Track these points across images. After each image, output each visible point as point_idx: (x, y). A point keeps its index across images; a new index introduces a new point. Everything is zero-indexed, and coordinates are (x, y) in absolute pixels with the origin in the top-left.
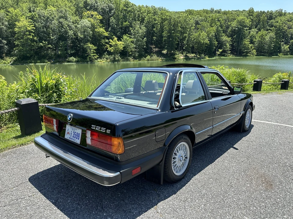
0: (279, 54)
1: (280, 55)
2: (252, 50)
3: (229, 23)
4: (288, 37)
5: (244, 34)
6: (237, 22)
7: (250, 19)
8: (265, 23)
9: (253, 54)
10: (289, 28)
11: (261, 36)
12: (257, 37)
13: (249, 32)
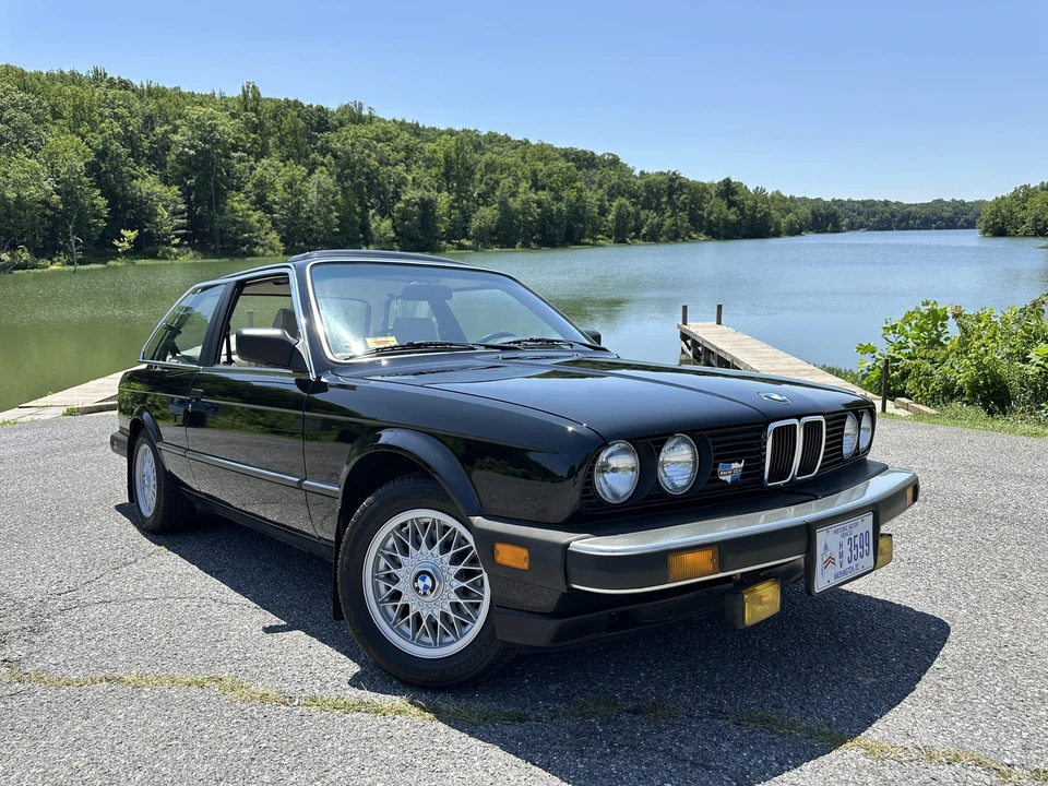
2: (267, 234)
3: (158, 130)
4: (385, 192)
5: (228, 175)
6: (190, 128)
7: (248, 121)
8: (301, 140)
9: (272, 249)
10: (384, 162)
11: (290, 184)
12: (279, 187)
13: (252, 168)
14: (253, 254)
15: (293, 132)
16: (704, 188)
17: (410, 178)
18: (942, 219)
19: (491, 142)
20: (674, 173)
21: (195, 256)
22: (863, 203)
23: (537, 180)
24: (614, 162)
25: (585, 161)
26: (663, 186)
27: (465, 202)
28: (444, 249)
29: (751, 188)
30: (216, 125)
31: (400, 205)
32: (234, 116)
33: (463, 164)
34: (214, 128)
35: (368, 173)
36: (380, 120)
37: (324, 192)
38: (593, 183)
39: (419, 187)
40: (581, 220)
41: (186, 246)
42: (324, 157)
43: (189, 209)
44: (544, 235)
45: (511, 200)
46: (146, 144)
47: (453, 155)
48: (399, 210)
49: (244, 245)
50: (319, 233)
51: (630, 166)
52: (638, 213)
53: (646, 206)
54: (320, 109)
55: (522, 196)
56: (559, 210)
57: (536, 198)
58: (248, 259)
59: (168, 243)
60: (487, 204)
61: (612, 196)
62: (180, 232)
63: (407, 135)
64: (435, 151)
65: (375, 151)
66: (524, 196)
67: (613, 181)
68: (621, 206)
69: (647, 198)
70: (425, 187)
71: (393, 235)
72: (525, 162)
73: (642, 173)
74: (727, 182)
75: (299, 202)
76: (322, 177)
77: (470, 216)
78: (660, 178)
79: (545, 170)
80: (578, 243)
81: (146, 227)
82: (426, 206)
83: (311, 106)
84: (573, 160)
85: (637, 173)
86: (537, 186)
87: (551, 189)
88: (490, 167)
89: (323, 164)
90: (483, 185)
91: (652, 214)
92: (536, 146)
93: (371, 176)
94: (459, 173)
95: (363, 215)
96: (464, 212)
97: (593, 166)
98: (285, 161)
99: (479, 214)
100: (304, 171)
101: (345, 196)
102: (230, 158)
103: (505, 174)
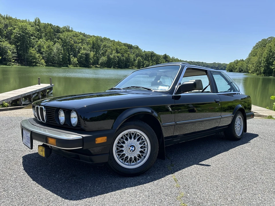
0: (69, 66)
1: (71, 66)
2: (41, 60)
3: (9, 28)
4: (75, 50)
5: (30, 43)
6: (19, 28)
7: (36, 28)
8: (52, 35)
9: (42, 65)
10: (75, 42)
11: (49, 47)
12: (45, 47)
13: (37, 42)
14: (36, 66)
15: (50, 32)
16: (160, 56)
17: (83, 47)
18: (215, 67)
19: (105, 40)
20: (152, 52)
21: (18, 65)
22: (197, 62)
23: (117, 50)
24: (137, 48)
25: (130, 47)
26: (150, 55)
27: (98, 55)
28: (92, 67)
29: (171, 57)
30: (27, 28)
31: (80, 54)
32: (32, 26)
33: (97, 45)
34: (26, 29)
35: (71, 45)
36: (74, 31)
37: (58, 49)
38: (132, 53)
39: (85, 50)
40: (129, 62)
41: (16, 62)
42: (58, 40)
43: (17, 52)
44: (119, 65)
45: (110, 55)
46: (5, 32)
47: (95, 42)
48: (79, 56)
49: (34, 63)
50: (57, 60)
51: (141, 49)
52: (143, 61)
53: (145, 60)
54: (58, 27)
55: (113, 55)
56: (123, 59)
57: (117, 55)
58: (35, 67)
59: (10, 61)
60: (103, 56)
61: (137, 57)
62: (14, 58)
63: (82, 36)
64: (90, 41)
65: (73, 39)
66: (114, 55)
67: (137, 53)
68: (139, 59)
69: (146, 58)
70: (87, 50)
71: (77, 62)
72: (114, 46)
73: (144, 51)
74: (165, 55)
75: (51, 52)
76: (58, 45)
77: (99, 59)
78: (149, 53)
79: (120, 48)
80: (128, 68)
81: (4, 56)
82: (87, 55)
83: (55, 26)
84: (127, 46)
85: (143, 51)
86: (117, 52)
87: (121, 53)
88: (105, 46)
89: (58, 42)
90: (103, 51)
91: (147, 62)
92: (117, 42)
93: (72, 46)
94: (96, 47)
95: (69, 57)
96: (97, 58)
97: (132, 48)
98: (47, 40)
99: (101, 58)
100: (53, 43)
101: (64, 51)
102: (30, 38)
103: (109, 49)
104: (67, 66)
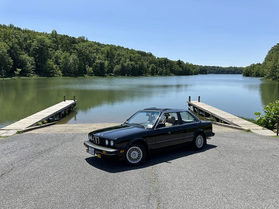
0: (85, 75)
2: (58, 71)
3: (28, 41)
4: (91, 60)
5: (47, 54)
6: (37, 41)
7: (53, 40)
8: (68, 46)
9: (59, 75)
10: (91, 52)
11: (65, 58)
12: (62, 58)
13: (54, 53)
14: (54, 76)
15: (66, 44)
16: (173, 62)
17: (97, 57)
18: (232, 71)
19: (118, 48)
20: (166, 58)
21: (37, 76)
22: (212, 67)
23: (131, 58)
24: (151, 55)
25: (143, 54)
26: (163, 61)
27: (112, 64)
28: (106, 76)
29: (185, 63)
31: (95, 64)
32: (49, 39)
33: (112, 54)
34: (44, 42)
36: (89, 41)
38: (145, 60)
39: (100, 59)
40: (142, 69)
41: (35, 73)
42: (74, 50)
43: (36, 63)
44: (133, 73)
45: (124, 63)
46: (25, 45)
47: (109, 51)
48: (94, 65)
49: (51, 74)
50: (73, 71)
51: (155, 56)
52: (157, 68)
53: (159, 66)
54: (73, 38)
56: (137, 66)
57: (131, 63)
58: (52, 77)
59: (30, 73)
60: (117, 64)
61: (150, 64)
62: (33, 69)
63: (96, 46)
64: (104, 50)
65: (88, 49)
66: (128, 63)
67: (150, 60)
68: (152, 66)
69: (159, 64)
70: (102, 59)
71: (93, 72)
72: (128, 54)
73: (158, 58)
74: (179, 61)
75: (67, 62)
76: (74, 56)
77: (113, 67)
78: (162, 59)
79: (133, 56)
80: (142, 75)
81: (24, 68)
82: (102, 64)
83: (71, 37)
84: (140, 54)
86: (131, 60)
87: (135, 61)
88: (119, 55)
89: (74, 52)
90: (117, 60)
91: (161, 68)
92: (130, 50)
93: (87, 56)
94: (111, 56)
95: (85, 66)
96: (112, 66)
97: (145, 56)
98: (63, 51)
99: (116, 67)
100: (69, 54)
101: (80, 61)
102: (48, 50)
103: (123, 57)
104: (83, 76)
